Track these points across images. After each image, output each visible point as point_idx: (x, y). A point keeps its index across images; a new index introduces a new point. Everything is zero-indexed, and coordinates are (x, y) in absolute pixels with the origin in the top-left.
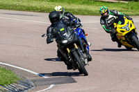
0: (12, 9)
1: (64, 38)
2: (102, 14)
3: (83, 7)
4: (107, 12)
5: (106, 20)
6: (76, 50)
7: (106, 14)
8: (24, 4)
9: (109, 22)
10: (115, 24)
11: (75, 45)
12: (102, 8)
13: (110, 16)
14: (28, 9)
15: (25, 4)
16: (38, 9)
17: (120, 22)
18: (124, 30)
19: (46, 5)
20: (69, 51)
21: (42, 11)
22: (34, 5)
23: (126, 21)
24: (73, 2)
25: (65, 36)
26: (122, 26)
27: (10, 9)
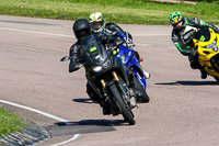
0: (13, 14)
1: (97, 63)
2: (174, 25)
3: (125, 11)
4: (183, 20)
5: (182, 34)
6: (116, 83)
7: (180, 24)
8: (32, 6)
9: (186, 37)
10: (195, 41)
11: (115, 74)
12: (174, 14)
13: (188, 28)
14: (39, 14)
15: (35, 6)
16: (54, 14)
17: (203, 38)
18: (210, 50)
19: (67, 7)
20: (104, 85)
21: (61, 16)
22: (47, 7)
23: (213, 35)
24: (110, 3)
25: (98, 60)
26: (207, 43)
27: (9, 14)
